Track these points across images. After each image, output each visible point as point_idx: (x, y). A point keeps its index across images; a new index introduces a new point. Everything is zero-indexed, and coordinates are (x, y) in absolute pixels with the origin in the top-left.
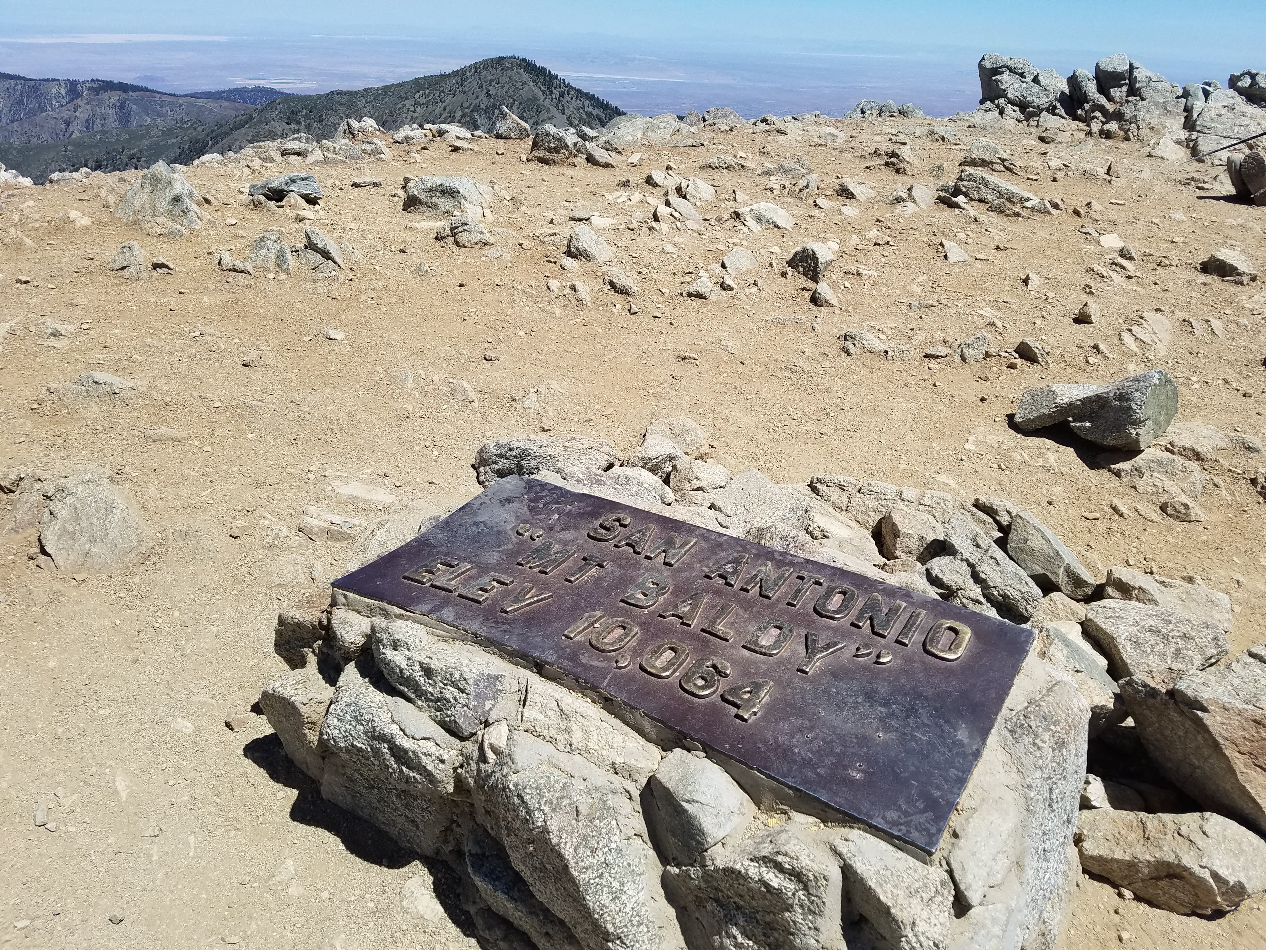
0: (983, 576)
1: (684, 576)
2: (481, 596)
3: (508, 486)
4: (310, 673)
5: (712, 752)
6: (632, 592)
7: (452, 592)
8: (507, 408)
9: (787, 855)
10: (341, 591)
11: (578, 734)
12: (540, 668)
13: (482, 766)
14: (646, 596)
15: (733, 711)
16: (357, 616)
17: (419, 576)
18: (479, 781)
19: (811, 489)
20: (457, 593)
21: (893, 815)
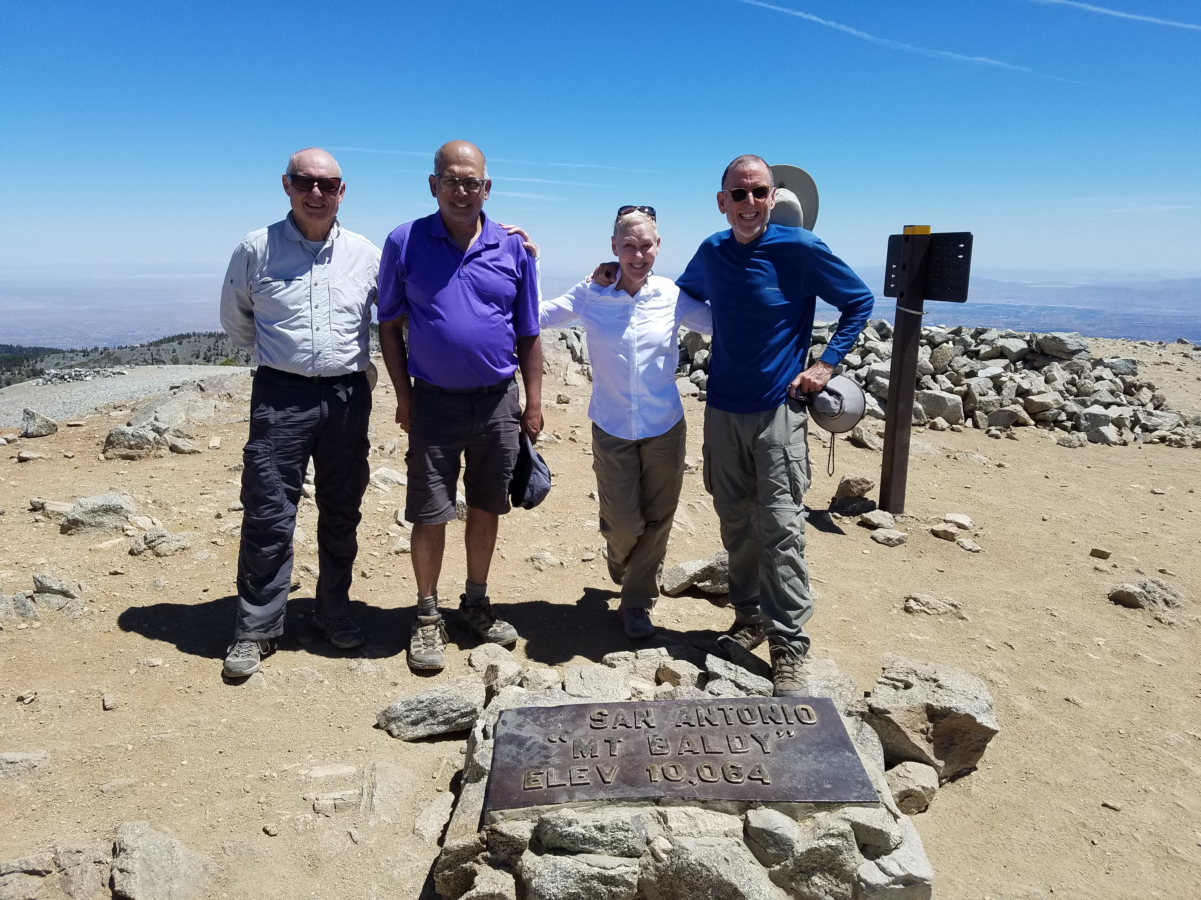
0: (744, 685)
1: (665, 730)
2: (585, 780)
3: (508, 718)
4: (489, 874)
5: (767, 804)
6: (653, 748)
7: (565, 785)
8: (350, 677)
9: (833, 828)
10: (497, 812)
11: (701, 825)
12: (657, 802)
13: (659, 864)
14: (662, 747)
15: (760, 782)
16: (517, 822)
17: (534, 785)
18: (660, 873)
19: (609, 666)
20: (568, 784)
21: (855, 794)
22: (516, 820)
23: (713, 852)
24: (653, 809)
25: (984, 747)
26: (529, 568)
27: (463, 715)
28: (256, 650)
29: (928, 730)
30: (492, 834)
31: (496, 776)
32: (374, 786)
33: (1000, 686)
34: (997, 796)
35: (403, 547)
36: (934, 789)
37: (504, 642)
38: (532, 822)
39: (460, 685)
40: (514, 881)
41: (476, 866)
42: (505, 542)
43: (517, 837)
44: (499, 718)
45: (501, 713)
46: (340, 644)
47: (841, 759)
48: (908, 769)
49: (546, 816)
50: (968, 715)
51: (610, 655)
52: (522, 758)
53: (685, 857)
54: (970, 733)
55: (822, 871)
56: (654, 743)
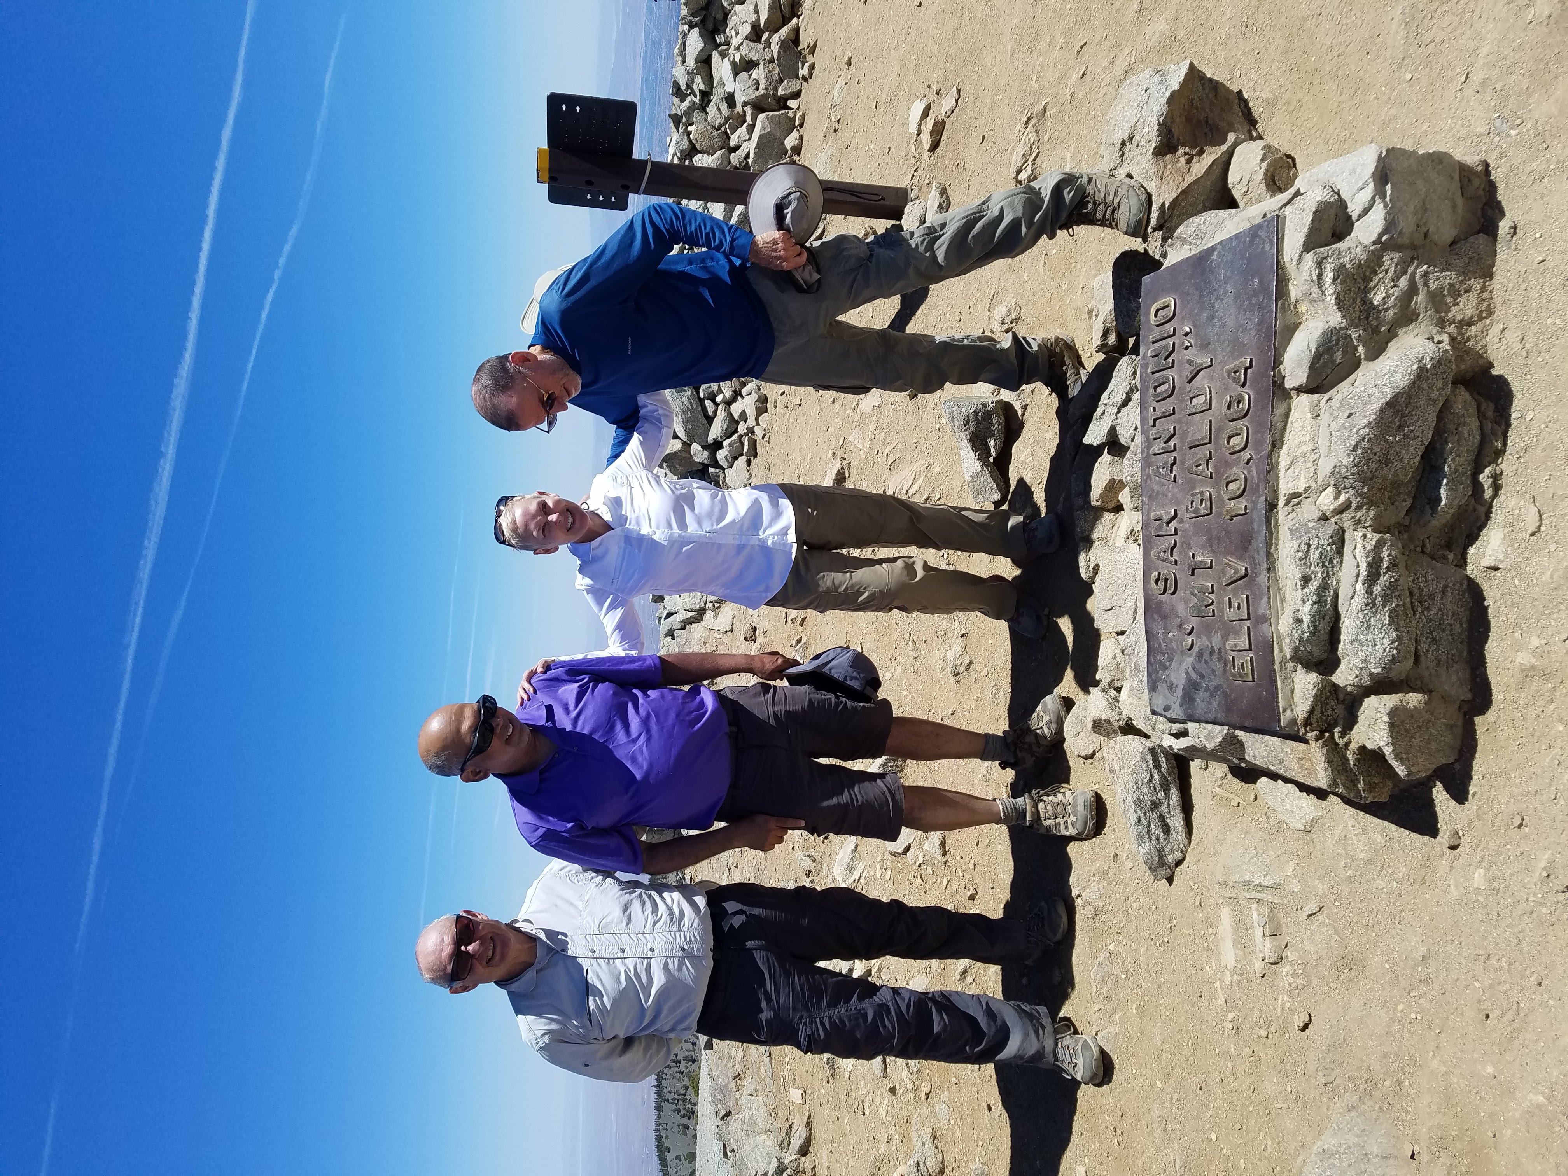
0: (1125, 396)
1: (1179, 496)
2: (1243, 601)
3: (1160, 702)
4: (1364, 729)
5: (1277, 362)
6: (1203, 512)
7: (1248, 628)
8: (1106, 916)
9: (1311, 275)
10: (1282, 717)
11: (1304, 448)
12: (1272, 506)
13: (1354, 505)
14: (1202, 500)
15: (1249, 371)
16: (1296, 691)
17: (1248, 669)
18: (1366, 503)
19: (1096, 573)
20: (1248, 623)
21: (1267, 247)
22: (1292, 693)
23: (1339, 434)
24: (1282, 512)
25: (1211, 80)
26: (967, 679)
27: (1157, 766)
28: (1067, 1040)
29: (1188, 154)
30: (1311, 724)
31: (1235, 719)
32: (1247, 884)
33: (1133, 61)
34: (1276, 64)
35: (937, 845)
36: (1264, 147)
37: (1063, 711)
38: (1296, 671)
39: (1117, 769)
40: (1373, 696)
41: (1353, 746)
42: (933, 711)
43: (1315, 691)
44: (1160, 715)
45: (1154, 712)
46: (1061, 930)
47: (1222, 266)
48: (1238, 180)
49: (1288, 652)
50: (1170, 101)
51: (1082, 571)
52: (1213, 685)
53: (1344, 470)
54: (1193, 99)
55: (1366, 290)
56: (1196, 510)
